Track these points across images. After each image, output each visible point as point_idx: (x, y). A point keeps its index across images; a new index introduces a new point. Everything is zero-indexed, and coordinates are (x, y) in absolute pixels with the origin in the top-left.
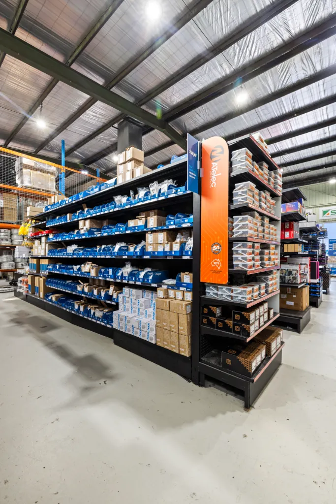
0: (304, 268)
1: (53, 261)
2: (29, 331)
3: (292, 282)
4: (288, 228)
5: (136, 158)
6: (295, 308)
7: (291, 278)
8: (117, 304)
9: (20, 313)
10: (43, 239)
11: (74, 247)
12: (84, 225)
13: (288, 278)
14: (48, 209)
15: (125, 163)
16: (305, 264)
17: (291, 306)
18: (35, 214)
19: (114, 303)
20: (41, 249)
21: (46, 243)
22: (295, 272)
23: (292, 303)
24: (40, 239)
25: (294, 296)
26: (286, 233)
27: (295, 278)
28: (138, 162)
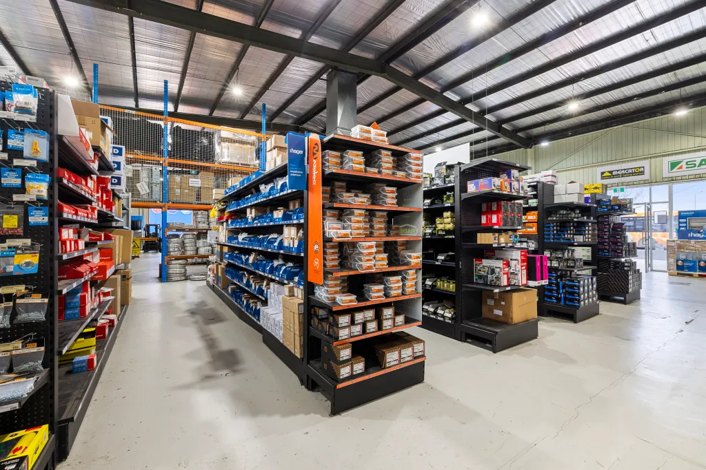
0: (515, 266)
1: (232, 249)
2: (196, 322)
3: (495, 283)
4: (495, 209)
5: (278, 145)
6: (503, 319)
7: (494, 279)
8: (266, 299)
9: (202, 303)
10: (225, 224)
11: (245, 235)
12: (251, 213)
13: (491, 279)
14: (227, 193)
15: (271, 150)
16: (516, 260)
17: (498, 316)
18: (220, 197)
19: (263, 299)
20: (222, 235)
21: (226, 229)
22: (498, 270)
23: (499, 312)
24: (222, 223)
25: (503, 303)
26: (493, 216)
27: (498, 278)
28: (281, 148)
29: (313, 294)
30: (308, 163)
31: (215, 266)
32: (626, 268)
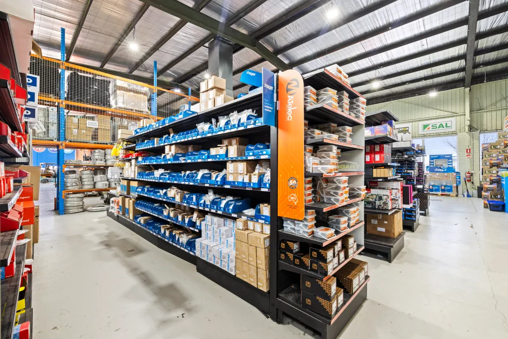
0: (396, 193)
1: (142, 183)
2: (116, 255)
3: (383, 207)
4: (378, 150)
5: (217, 86)
6: (387, 235)
7: (382, 204)
8: (200, 231)
9: (110, 235)
10: (133, 161)
11: (161, 171)
12: (170, 150)
13: (379, 204)
14: (137, 133)
15: (207, 91)
16: (396, 189)
17: (382, 232)
18: (126, 137)
19: (197, 231)
20: (131, 171)
21: (135, 165)
22: (385, 197)
23: (383, 230)
24: (130, 160)
25: (386, 222)
26: (376, 156)
27: (385, 204)
28: (220, 90)
29: (282, 227)
30: (277, 99)
31: (120, 199)
32: (425, 192)
